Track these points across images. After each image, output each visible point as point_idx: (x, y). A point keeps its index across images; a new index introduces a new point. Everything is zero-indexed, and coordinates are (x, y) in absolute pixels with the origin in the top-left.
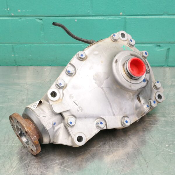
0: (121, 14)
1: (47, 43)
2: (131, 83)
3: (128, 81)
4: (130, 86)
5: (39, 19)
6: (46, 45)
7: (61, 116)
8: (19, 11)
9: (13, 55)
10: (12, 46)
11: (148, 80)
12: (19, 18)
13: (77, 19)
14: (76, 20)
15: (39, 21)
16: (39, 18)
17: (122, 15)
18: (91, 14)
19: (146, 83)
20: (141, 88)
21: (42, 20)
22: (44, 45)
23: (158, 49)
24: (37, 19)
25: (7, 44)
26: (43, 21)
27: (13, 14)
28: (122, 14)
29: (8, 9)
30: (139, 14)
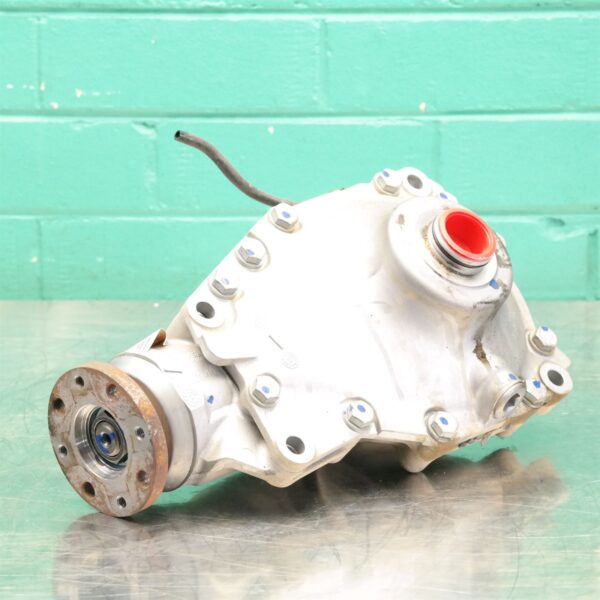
0: (422, 106)
1: (163, 213)
2: (451, 282)
3: (440, 275)
4: (450, 292)
5: (144, 124)
6: (160, 219)
7: (230, 382)
8: (79, 93)
9: (35, 260)
10: (38, 222)
11: (505, 286)
12: (76, 119)
13: (276, 126)
14: (271, 130)
15: (143, 130)
16: (143, 120)
17: (426, 113)
18: (323, 107)
19: (500, 291)
20: (486, 303)
21: (153, 126)
22: (151, 219)
23: (556, 235)
24: (136, 123)
25: (20, 213)
26: (157, 131)
27: (56, 105)
28: (426, 108)
29: (43, 88)
30: (481, 107)
